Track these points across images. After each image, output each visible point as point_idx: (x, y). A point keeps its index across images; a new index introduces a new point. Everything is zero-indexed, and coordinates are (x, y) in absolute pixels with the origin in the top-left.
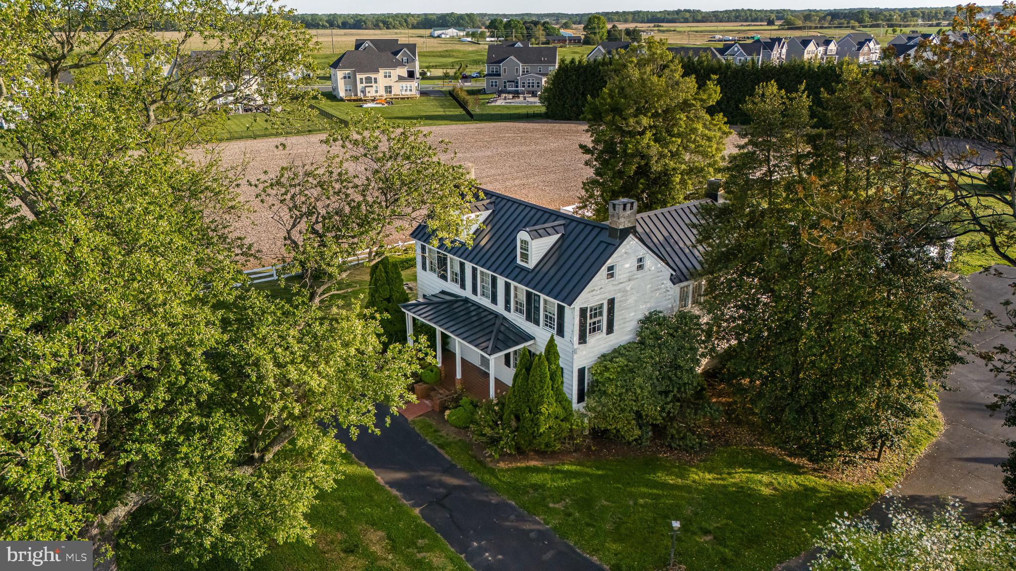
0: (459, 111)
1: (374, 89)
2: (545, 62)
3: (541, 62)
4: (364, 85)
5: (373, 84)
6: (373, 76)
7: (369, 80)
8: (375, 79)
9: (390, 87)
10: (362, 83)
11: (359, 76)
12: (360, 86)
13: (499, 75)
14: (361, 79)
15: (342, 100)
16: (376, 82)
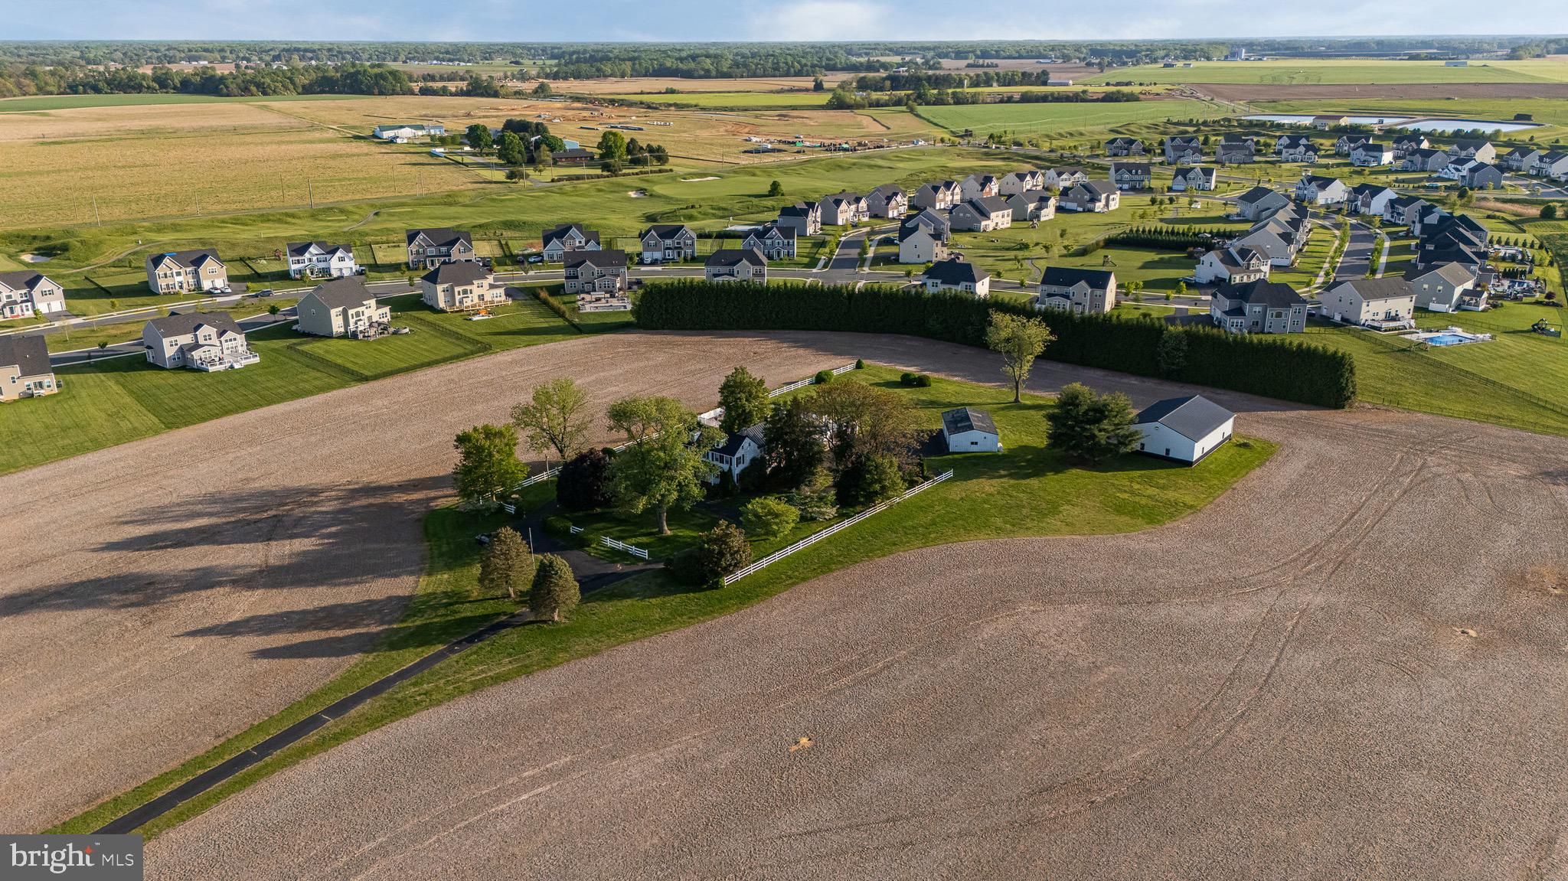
0: (559, 322)
1: (470, 299)
2: (616, 265)
3: (612, 265)
4: (462, 296)
5: (469, 295)
6: (468, 288)
7: (465, 292)
8: (471, 290)
9: (483, 295)
10: (459, 294)
11: (457, 289)
12: (458, 298)
13: (577, 277)
14: (459, 292)
15: (442, 311)
16: (471, 293)
